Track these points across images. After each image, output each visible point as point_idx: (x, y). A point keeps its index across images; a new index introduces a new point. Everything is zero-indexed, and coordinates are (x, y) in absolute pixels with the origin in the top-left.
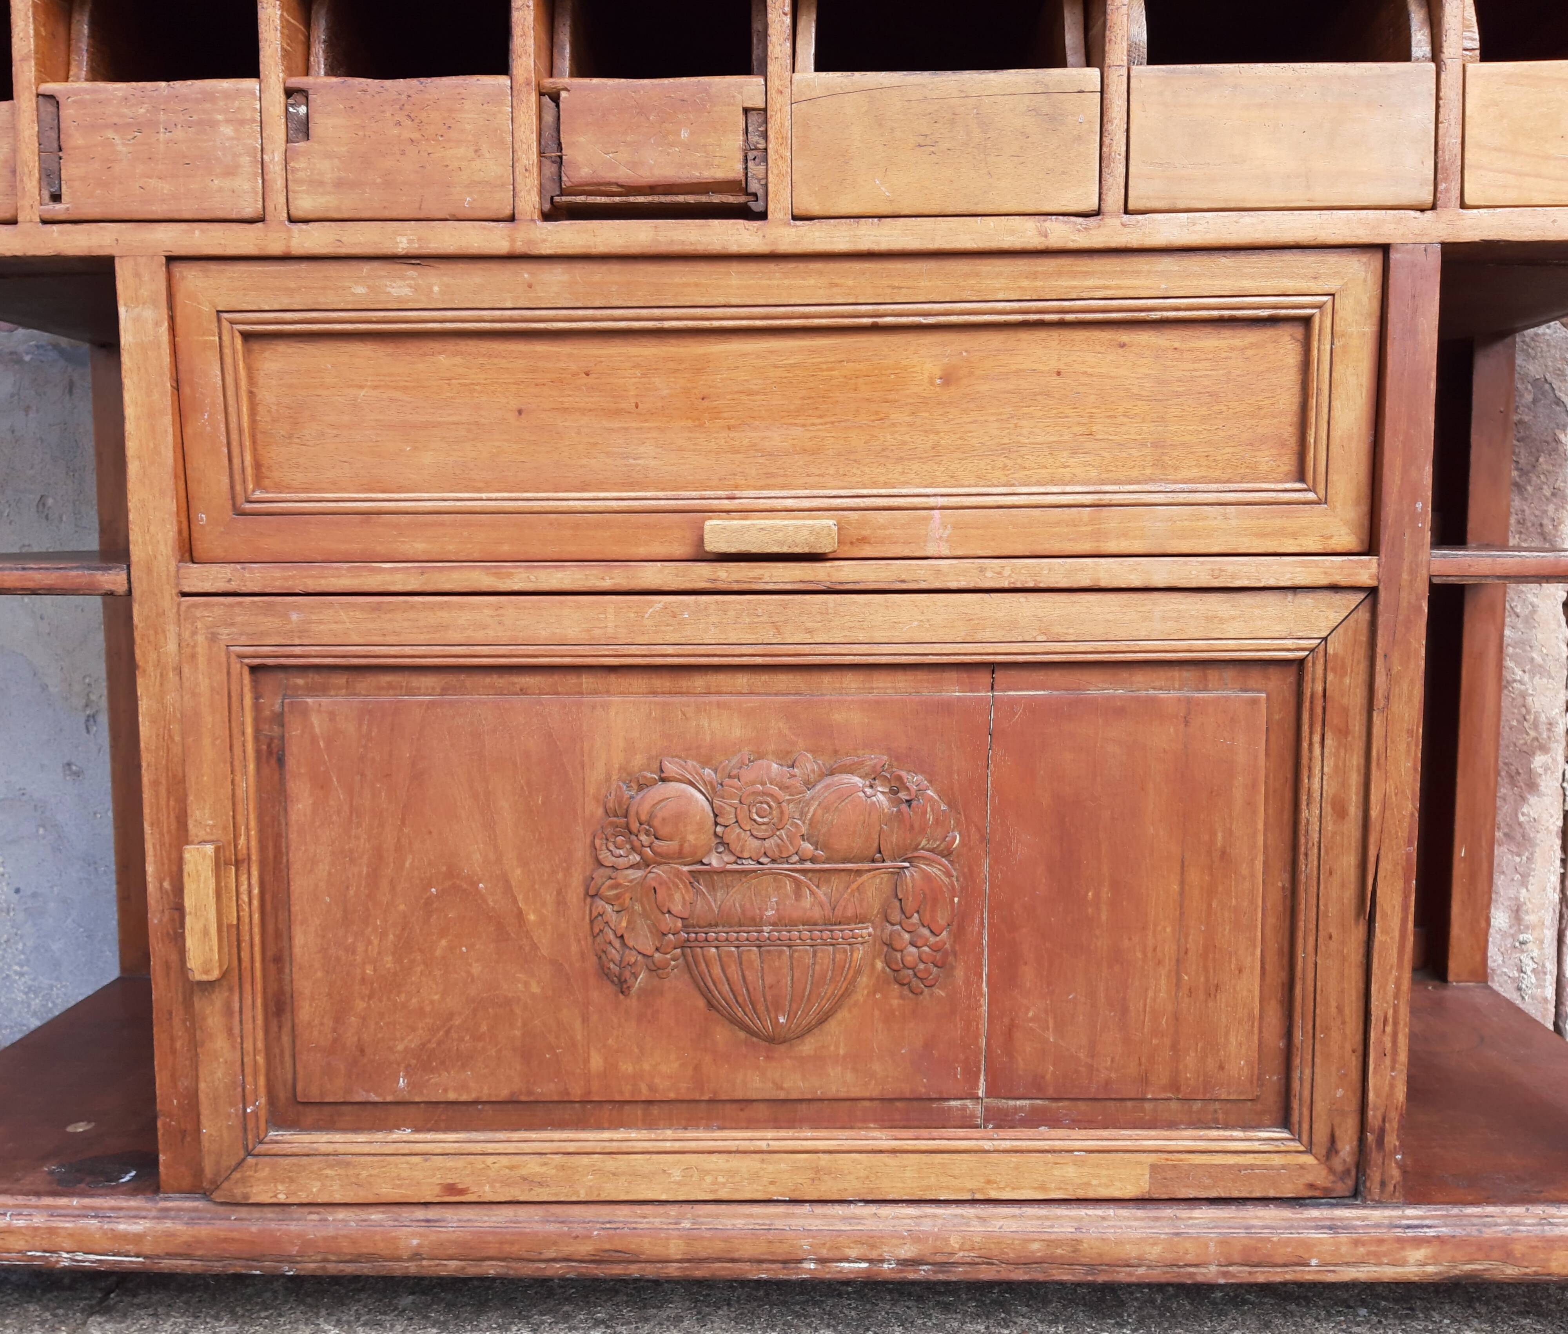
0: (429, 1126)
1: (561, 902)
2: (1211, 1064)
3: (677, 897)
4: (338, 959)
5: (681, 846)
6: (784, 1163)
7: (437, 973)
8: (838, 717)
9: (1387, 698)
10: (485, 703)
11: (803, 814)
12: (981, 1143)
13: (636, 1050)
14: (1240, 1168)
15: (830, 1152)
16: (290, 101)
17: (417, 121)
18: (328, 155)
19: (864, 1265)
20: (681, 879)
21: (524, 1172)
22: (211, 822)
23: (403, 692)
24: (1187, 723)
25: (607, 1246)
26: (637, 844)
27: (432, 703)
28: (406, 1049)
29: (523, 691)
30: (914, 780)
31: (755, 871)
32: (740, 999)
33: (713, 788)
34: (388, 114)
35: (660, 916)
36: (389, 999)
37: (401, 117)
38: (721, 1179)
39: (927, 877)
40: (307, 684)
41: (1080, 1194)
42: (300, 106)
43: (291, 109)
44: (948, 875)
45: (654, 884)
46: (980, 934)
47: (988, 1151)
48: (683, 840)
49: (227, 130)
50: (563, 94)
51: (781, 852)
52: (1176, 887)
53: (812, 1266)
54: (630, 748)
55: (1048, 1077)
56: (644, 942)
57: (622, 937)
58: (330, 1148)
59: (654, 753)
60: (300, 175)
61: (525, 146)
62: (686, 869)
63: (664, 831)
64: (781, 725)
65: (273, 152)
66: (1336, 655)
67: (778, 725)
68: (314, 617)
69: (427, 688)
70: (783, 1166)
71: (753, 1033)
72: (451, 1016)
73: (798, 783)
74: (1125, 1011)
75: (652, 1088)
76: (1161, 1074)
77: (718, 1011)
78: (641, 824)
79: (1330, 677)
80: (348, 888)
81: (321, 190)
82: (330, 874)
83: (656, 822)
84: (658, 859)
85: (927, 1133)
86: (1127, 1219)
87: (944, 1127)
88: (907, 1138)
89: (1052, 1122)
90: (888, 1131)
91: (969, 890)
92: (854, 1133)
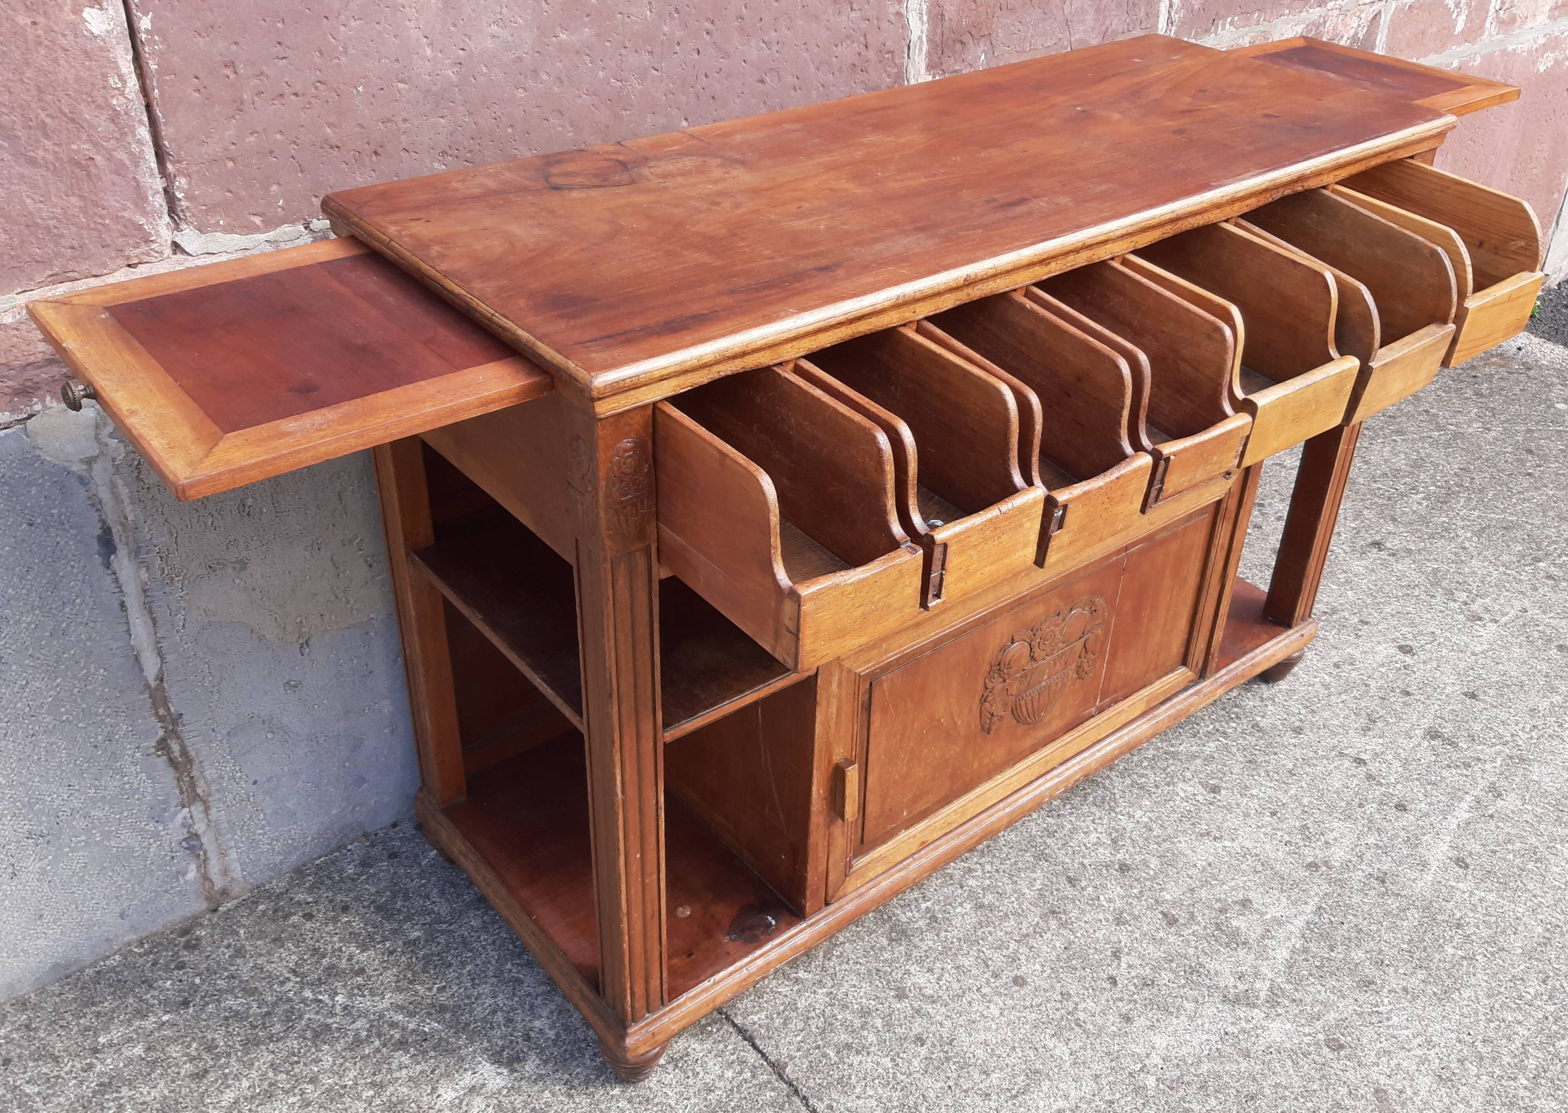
0: (912, 824)
1: (970, 710)
2: (1167, 654)
3: (1015, 687)
4: (884, 779)
5: (1019, 667)
7: (922, 763)
11: (1061, 633)
12: (1098, 722)
13: (990, 753)
14: (1171, 687)
15: (1051, 752)
20: (1017, 680)
22: (842, 751)
26: (1002, 674)
28: (908, 800)
30: (1096, 600)
31: (1042, 664)
32: (1029, 714)
33: (1031, 638)
35: (1007, 698)
36: (903, 784)
39: (1096, 635)
40: (881, 671)
41: (1125, 722)
45: (1007, 687)
46: (1107, 646)
47: (1100, 724)
48: (1019, 664)
51: (1052, 652)
52: (1169, 598)
54: (1002, 635)
55: (1119, 685)
56: (999, 711)
57: (993, 713)
58: (878, 855)
59: (1010, 635)
62: (1019, 675)
63: (1012, 665)
64: (1056, 600)
71: (1030, 723)
72: (926, 777)
73: (1060, 621)
74: (1146, 651)
75: (994, 764)
76: (1152, 667)
77: (1020, 723)
78: (1004, 666)
80: (891, 748)
83: (1010, 662)
84: (1009, 676)
85: (1080, 728)
86: (1141, 725)
87: (1083, 723)
88: (1075, 733)
89: (1116, 701)
90: (1068, 735)
91: (1107, 633)
92: (1058, 741)
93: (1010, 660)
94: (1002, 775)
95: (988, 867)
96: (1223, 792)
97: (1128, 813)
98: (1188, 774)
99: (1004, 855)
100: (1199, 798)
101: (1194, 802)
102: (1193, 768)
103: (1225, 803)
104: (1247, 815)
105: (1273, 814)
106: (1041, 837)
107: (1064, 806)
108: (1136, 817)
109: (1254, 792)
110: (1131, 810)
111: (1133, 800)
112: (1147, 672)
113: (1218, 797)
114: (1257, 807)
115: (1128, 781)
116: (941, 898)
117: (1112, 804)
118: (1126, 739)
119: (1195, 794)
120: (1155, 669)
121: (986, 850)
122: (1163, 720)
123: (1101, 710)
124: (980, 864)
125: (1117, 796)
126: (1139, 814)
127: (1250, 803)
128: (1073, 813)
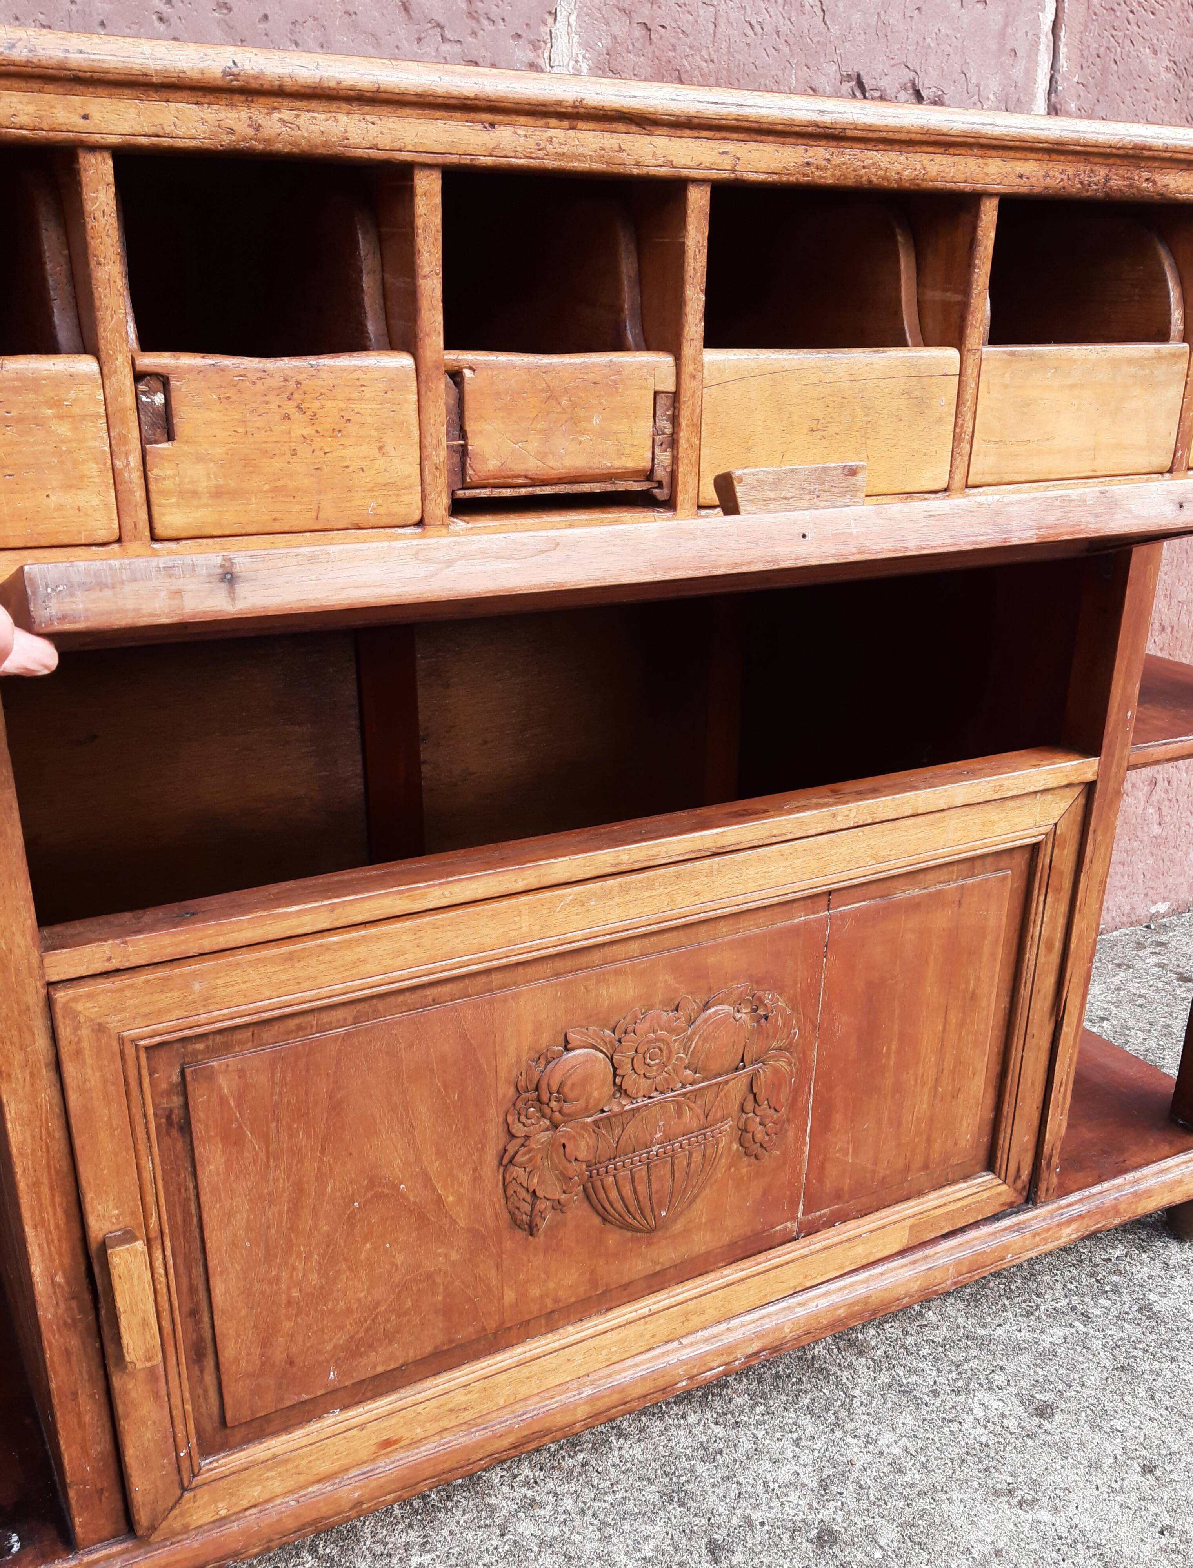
0: (357, 1400)
1: (477, 1178)
2: (950, 1143)
3: (583, 1144)
4: (262, 1293)
5: (587, 1102)
6: (662, 1319)
7: (362, 1273)
8: (712, 960)
9: (1091, 862)
10: (401, 1022)
11: (686, 1048)
12: (802, 1251)
13: (543, 1276)
14: (962, 1208)
15: (696, 1298)
16: (142, 387)
17: (308, 413)
18: (200, 459)
19: (722, 1368)
20: (586, 1130)
21: (451, 1406)
22: (116, 1212)
23: (314, 1030)
24: (960, 904)
25: (526, 1433)
26: (547, 1111)
27: (348, 1035)
28: (335, 1347)
29: (435, 1002)
30: (768, 997)
31: (646, 1105)
32: (632, 1210)
33: (612, 1045)
34: (273, 406)
35: (568, 1165)
36: (316, 1311)
37: (290, 408)
38: (614, 1349)
39: (776, 1071)
40: (208, 1047)
41: (865, 1262)
42: (155, 393)
43: (144, 398)
44: (790, 1063)
45: (563, 1141)
46: (808, 1100)
47: (807, 1256)
48: (589, 1097)
49: (63, 429)
50: (467, 373)
51: (669, 1084)
52: (941, 1028)
53: (684, 1383)
54: (538, 1027)
55: (846, 1187)
56: (552, 1190)
57: (534, 1191)
58: (269, 1454)
59: (559, 1029)
60: (168, 484)
61: (434, 441)
62: (589, 1120)
63: (571, 1095)
64: (667, 977)
65: (127, 455)
66: (1061, 834)
67: (665, 978)
68: (219, 982)
69: (338, 1021)
70: (661, 1321)
71: (637, 1230)
72: (378, 1304)
73: (682, 1023)
74: (899, 1124)
75: (556, 1300)
76: (918, 1161)
77: (611, 1223)
78: (551, 1093)
79: (1056, 851)
80: (268, 1228)
81: (195, 502)
82: (248, 1221)
83: (566, 1089)
84: (566, 1119)
85: (761, 1257)
86: (896, 1269)
87: (771, 1248)
88: (749, 1267)
89: (844, 1218)
90: (734, 1267)
91: (802, 1070)
92: (712, 1276)
93: (562, 1085)
94: (579, 1326)
95: (568, 1503)
96: (1058, 1418)
97: (867, 1436)
98: (999, 1379)
99: (608, 1483)
100: (1011, 1423)
101: (999, 1430)
102: (1011, 1368)
103: (1057, 1438)
104: (1094, 1466)
105: (1147, 1469)
106: (689, 1458)
107: (752, 1408)
108: (880, 1443)
109: (1118, 1424)
110: (875, 1429)
111: (884, 1412)
112: (907, 1169)
113: (1047, 1426)
114: (1119, 1452)
115: (885, 1378)
116: (456, 1550)
117: (843, 1414)
118: (861, 1291)
119: (1003, 1416)
120: (926, 1167)
121: (578, 1469)
122: (944, 1268)
123: (810, 1230)
124: (556, 1495)
125: (856, 1402)
126: (887, 1437)
127: (1107, 1444)
128: (764, 1422)
